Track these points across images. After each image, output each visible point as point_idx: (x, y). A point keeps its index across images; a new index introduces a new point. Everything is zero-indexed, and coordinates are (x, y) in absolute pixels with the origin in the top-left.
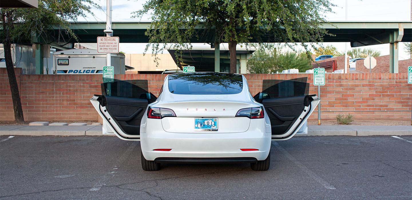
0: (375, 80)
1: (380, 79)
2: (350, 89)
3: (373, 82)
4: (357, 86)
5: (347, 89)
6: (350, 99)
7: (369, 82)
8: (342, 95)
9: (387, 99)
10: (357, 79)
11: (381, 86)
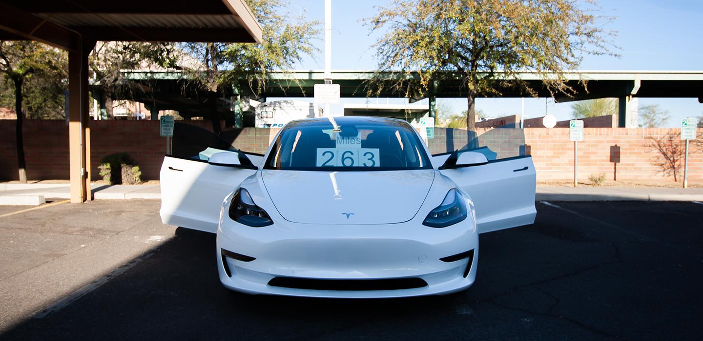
0: (621, 136)
1: (627, 134)
2: (593, 146)
3: (619, 138)
4: (601, 142)
5: (589, 146)
6: (593, 157)
7: (615, 138)
8: (584, 153)
9: (634, 157)
10: (601, 135)
11: (628, 142)
